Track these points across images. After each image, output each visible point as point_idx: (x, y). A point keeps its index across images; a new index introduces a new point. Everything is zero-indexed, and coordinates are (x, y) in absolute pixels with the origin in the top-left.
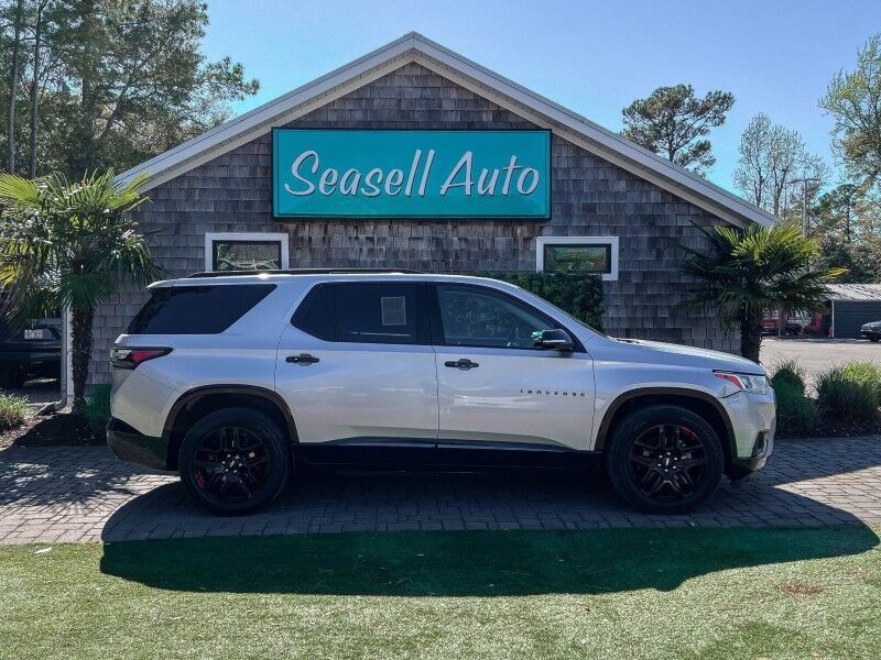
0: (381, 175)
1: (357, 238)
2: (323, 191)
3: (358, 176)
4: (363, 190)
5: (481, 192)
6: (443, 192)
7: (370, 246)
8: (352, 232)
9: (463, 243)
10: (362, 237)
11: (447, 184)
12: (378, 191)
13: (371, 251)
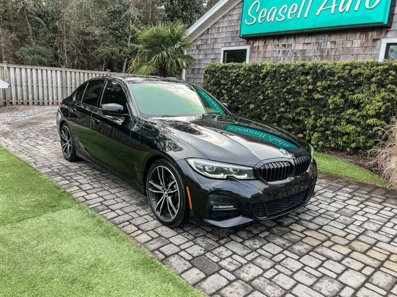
0: (287, 8)
1: (278, 45)
2: (259, 21)
3: (276, 10)
4: (277, 18)
5: (341, 10)
6: (317, 14)
7: (284, 49)
8: (276, 42)
9: (333, 45)
10: (280, 44)
11: (321, 8)
12: (284, 17)
13: (284, 51)
